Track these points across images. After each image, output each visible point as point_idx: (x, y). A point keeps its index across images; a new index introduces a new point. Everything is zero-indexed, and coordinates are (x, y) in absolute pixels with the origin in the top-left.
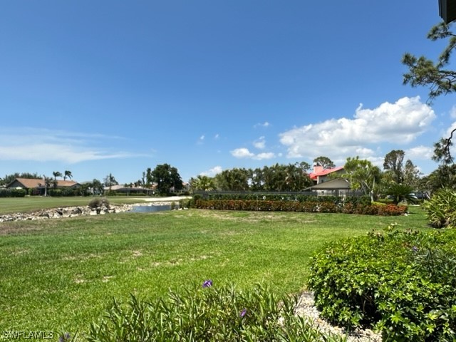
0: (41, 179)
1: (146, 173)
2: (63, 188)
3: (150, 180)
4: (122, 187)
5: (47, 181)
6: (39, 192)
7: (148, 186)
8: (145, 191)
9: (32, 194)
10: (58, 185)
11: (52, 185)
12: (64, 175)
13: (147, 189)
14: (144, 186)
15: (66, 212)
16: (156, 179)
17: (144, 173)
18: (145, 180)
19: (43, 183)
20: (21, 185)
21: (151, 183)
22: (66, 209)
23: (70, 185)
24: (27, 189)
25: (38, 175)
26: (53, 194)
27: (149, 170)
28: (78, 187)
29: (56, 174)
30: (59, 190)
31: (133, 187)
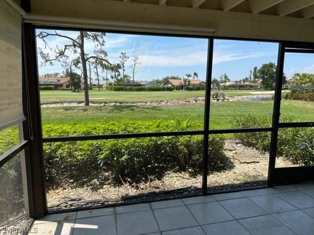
0: (180, 79)
1: (253, 71)
2: (194, 85)
3: (256, 77)
4: (233, 83)
5: (185, 81)
6: (181, 88)
7: (254, 82)
8: (251, 86)
9: (177, 89)
10: (191, 83)
11: (187, 83)
12: (193, 76)
13: (253, 84)
14: (251, 82)
15: (199, 100)
16: (261, 75)
17: (251, 71)
18: (252, 77)
19: (183, 82)
20: (171, 84)
21: (257, 80)
22: (199, 98)
23: (198, 83)
24: (174, 86)
25: (179, 77)
26: (189, 89)
27: (256, 68)
28: (203, 84)
29: (189, 76)
30: (191, 87)
31: (242, 83)
